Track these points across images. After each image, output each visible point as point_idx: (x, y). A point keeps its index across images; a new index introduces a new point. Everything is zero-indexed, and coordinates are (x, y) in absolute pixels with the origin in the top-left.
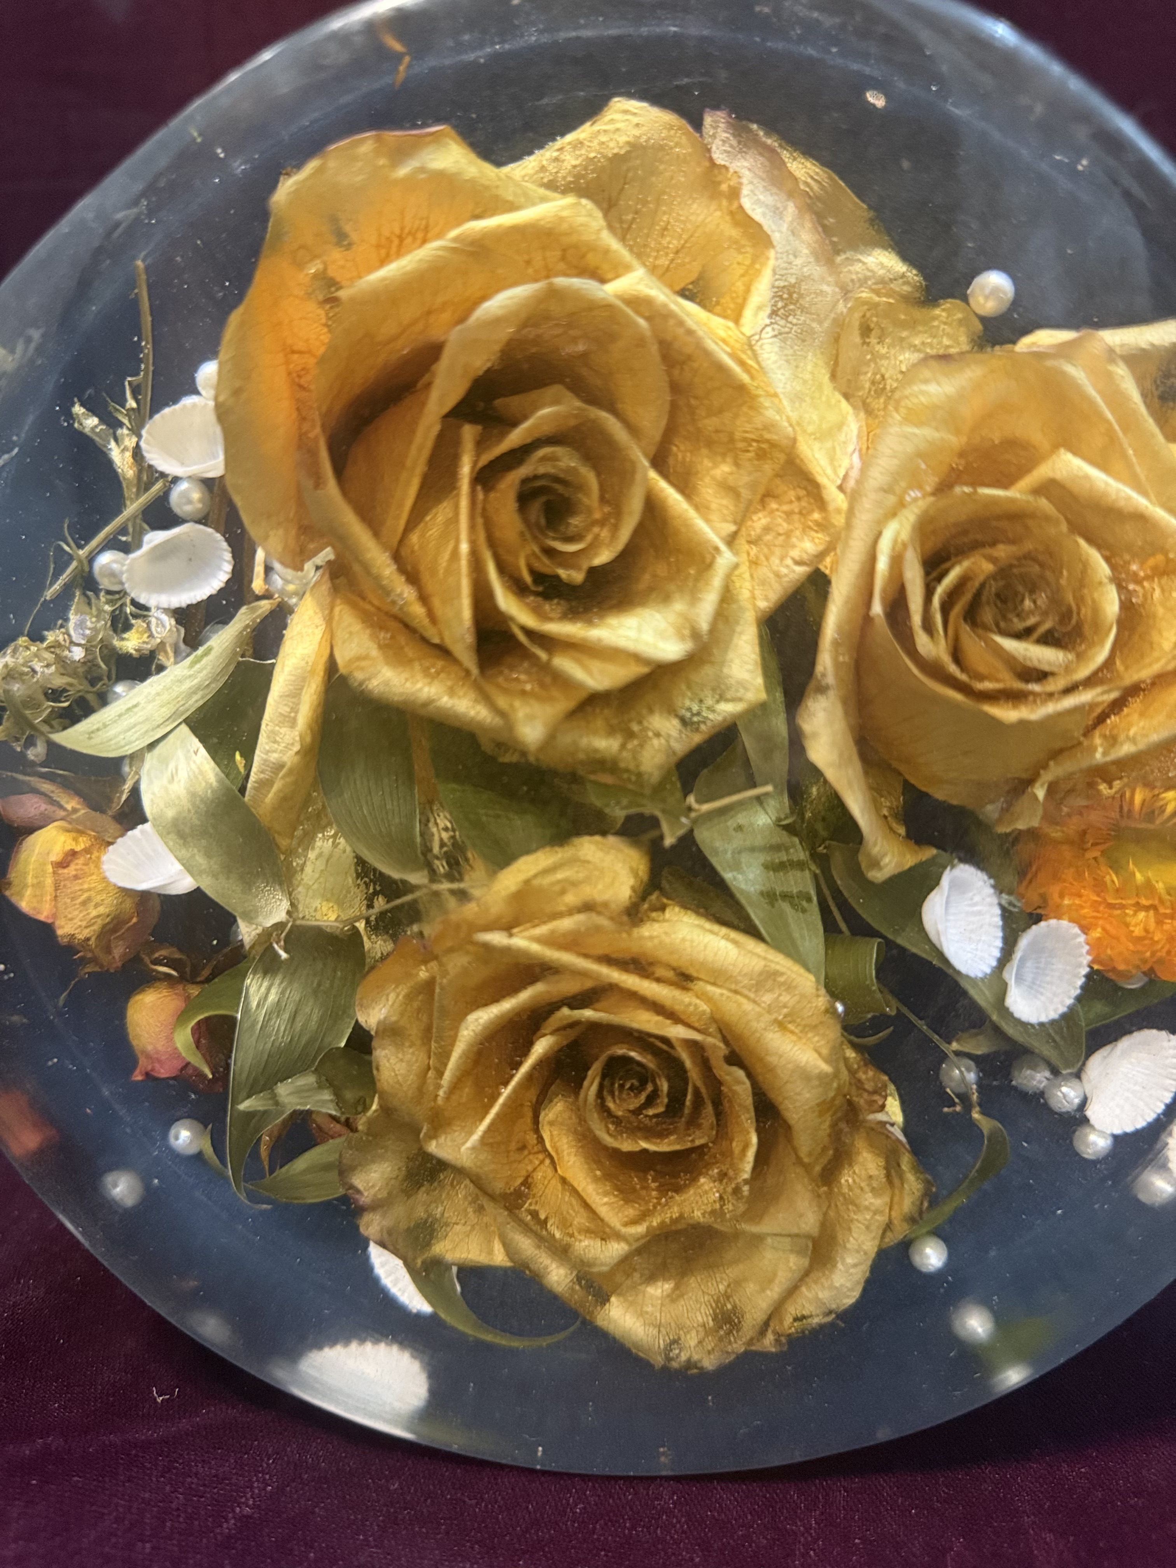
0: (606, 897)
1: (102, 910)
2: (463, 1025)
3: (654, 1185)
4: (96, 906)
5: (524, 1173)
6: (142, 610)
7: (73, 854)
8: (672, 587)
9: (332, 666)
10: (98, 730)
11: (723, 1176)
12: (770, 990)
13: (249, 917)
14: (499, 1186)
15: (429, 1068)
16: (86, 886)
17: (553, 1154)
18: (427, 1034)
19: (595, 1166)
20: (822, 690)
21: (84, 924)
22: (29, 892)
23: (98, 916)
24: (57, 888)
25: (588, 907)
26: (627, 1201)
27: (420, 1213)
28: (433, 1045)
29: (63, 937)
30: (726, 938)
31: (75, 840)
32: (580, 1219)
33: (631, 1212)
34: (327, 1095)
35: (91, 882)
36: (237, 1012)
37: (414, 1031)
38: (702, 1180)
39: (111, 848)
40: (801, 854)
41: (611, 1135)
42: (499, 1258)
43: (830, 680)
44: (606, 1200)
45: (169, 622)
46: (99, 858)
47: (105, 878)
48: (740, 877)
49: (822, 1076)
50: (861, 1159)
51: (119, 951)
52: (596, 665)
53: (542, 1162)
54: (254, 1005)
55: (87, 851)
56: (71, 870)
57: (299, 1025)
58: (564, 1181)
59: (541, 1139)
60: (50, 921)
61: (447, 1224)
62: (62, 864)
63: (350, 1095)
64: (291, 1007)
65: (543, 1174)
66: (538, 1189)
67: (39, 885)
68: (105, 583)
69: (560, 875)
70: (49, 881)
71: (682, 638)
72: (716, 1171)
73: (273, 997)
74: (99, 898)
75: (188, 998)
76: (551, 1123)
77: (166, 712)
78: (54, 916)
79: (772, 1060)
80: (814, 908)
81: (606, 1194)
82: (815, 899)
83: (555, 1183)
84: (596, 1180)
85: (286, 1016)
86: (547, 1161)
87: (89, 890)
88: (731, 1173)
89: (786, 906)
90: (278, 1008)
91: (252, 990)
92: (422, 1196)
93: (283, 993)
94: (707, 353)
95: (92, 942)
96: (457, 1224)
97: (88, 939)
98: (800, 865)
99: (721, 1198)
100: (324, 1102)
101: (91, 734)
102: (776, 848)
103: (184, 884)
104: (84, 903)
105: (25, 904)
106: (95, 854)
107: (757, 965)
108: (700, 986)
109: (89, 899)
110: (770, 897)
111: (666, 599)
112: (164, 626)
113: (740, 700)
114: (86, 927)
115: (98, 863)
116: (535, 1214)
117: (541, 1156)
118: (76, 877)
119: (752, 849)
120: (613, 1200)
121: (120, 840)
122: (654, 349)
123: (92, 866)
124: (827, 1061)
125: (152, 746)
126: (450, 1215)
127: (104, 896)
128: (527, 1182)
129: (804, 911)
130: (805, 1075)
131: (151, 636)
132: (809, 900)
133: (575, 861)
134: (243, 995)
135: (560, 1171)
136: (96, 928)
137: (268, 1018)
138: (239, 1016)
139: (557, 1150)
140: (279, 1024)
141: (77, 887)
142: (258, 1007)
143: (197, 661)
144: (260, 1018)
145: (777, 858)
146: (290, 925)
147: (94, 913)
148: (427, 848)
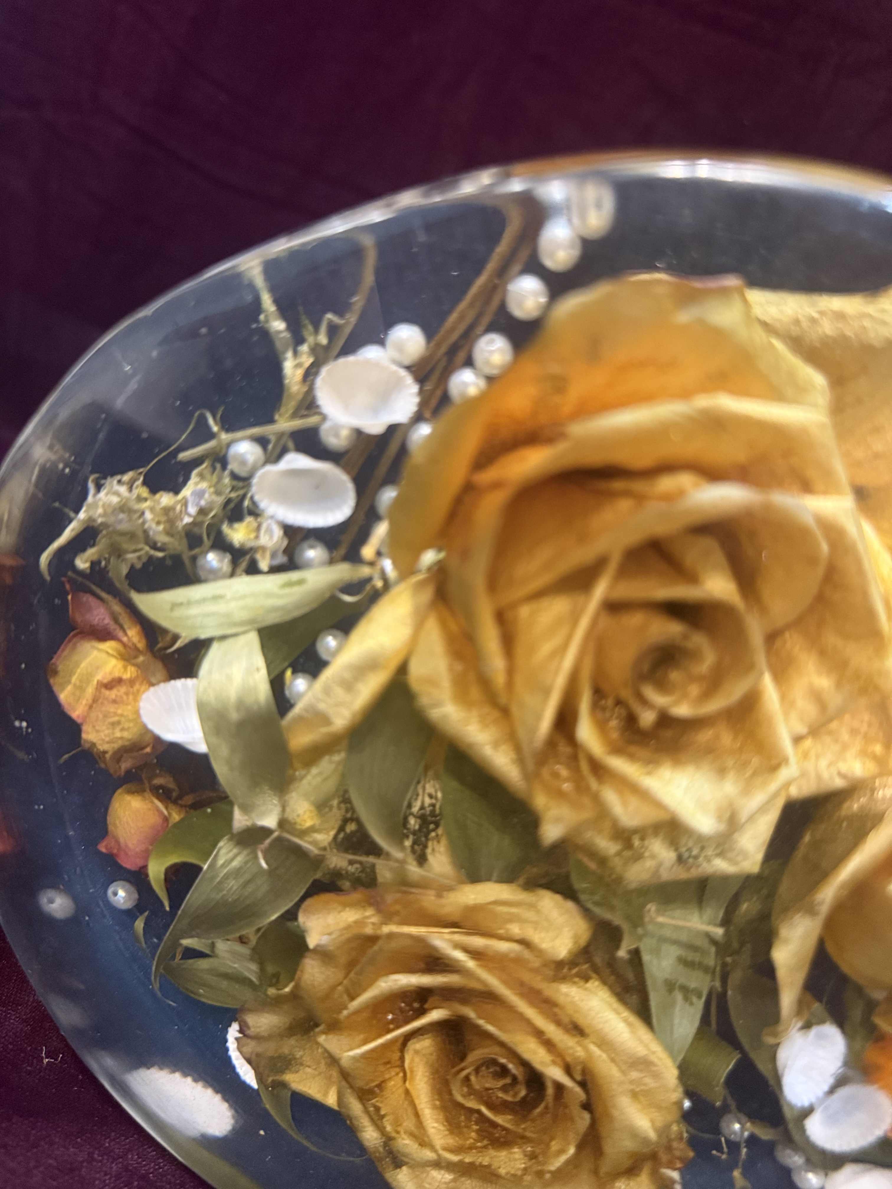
1: (126, 734)
2: (384, 979)
3: (475, 1127)
4: (122, 730)
5: (381, 1079)
6: (255, 512)
7: (119, 681)
8: (730, 762)
9: (403, 669)
10: (181, 604)
11: (533, 1156)
12: (641, 1071)
13: (246, 809)
14: (359, 1081)
15: (340, 984)
16: (119, 712)
17: (408, 1071)
19: (436, 1097)
20: (810, 912)
21: (107, 739)
22: (69, 688)
23: (121, 738)
24: (95, 700)
25: (524, 943)
26: (451, 1132)
27: (286, 1050)
28: (352, 975)
29: (86, 741)
30: (625, 1020)
31: (125, 667)
32: (409, 1123)
33: (451, 1141)
34: (254, 967)
35: (126, 710)
36: (205, 864)
37: (343, 960)
38: (516, 1150)
39: (152, 689)
40: (711, 961)
41: (462, 1093)
42: (331, 1100)
44: (436, 1125)
45: (278, 533)
46: (138, 691)
47: (137, 713)
48: (655, 962)
49: (646, 1141)
51: (125, 765)
52: (634, 802)
53: (397, 1074)
54: (220, 862)
55: (132, 682)
56: (112, 694)
57: (250, 889)
58: (407, 1092)
59: (402, 1059)
60: (79, 721)
61: (302, 1064)
62: (107, 685)
63: (269, 968)
64: (247, 876)
65: (394, 1084)
66: (386, 1093)
67: (81, 688)
68: (233, 466)
69: (513, 910)
70: (90, 690)
71: (719, 818)
72: (529, 1149)
74: (126, 725)
76: (417, 1052)
77: (244, 615)
78: (85, 718)
80: (700, 1004)
81: (437, 1121)
82: (703, 999)
83: (401, 1091)
84: (434, 1107)
85: (241, 881)
86: (401, 1075)
87: (122, 715)
88: (541, 1158)
89: (679, 996)
90: (237, 873)
91: (223, 851)
92: (292, 1041)
93: (246, 863)
95: (108, 755)
96: (309, 1067)
97: (105, 752)
98: (706, 969)
99: (525, 1169)
102: (694, 948)
103: (201, 747)
104: (113, 724)
105: (64, 696)
106: (137, 686)
108: (586, 1042)
109: (119, 723)
110: (670, 986)
112: (272, 535)
113: (736, 863)
114: (108, 742)
115: (136, 697)
116: (377, 1109)
117: (397, 1070)
118: (114, 702)
119: (676, 943)
120: (442, 1128)
121: (162, 685)
123: (131, 697)
125: (222, 638)
126: (307, 1060)
127: (131, 725)
128: (381, 1086)
129: (691, 1004)
130: (634, 1133)
131: (257, 537)
132: (699, 997)
134: (215, 853)
135: (407, 1084)
136: (116, 746)
137: (227, 877)
138: (205, 867)
139: (412, 1072)
140: (233, 884)
141: (112, 708)
142: (223, 866)
143: (290, 584)
144: (222, 875)
145: (691, 956)
146: (276, 834)
147: (118, 734)
148: (408, 806)
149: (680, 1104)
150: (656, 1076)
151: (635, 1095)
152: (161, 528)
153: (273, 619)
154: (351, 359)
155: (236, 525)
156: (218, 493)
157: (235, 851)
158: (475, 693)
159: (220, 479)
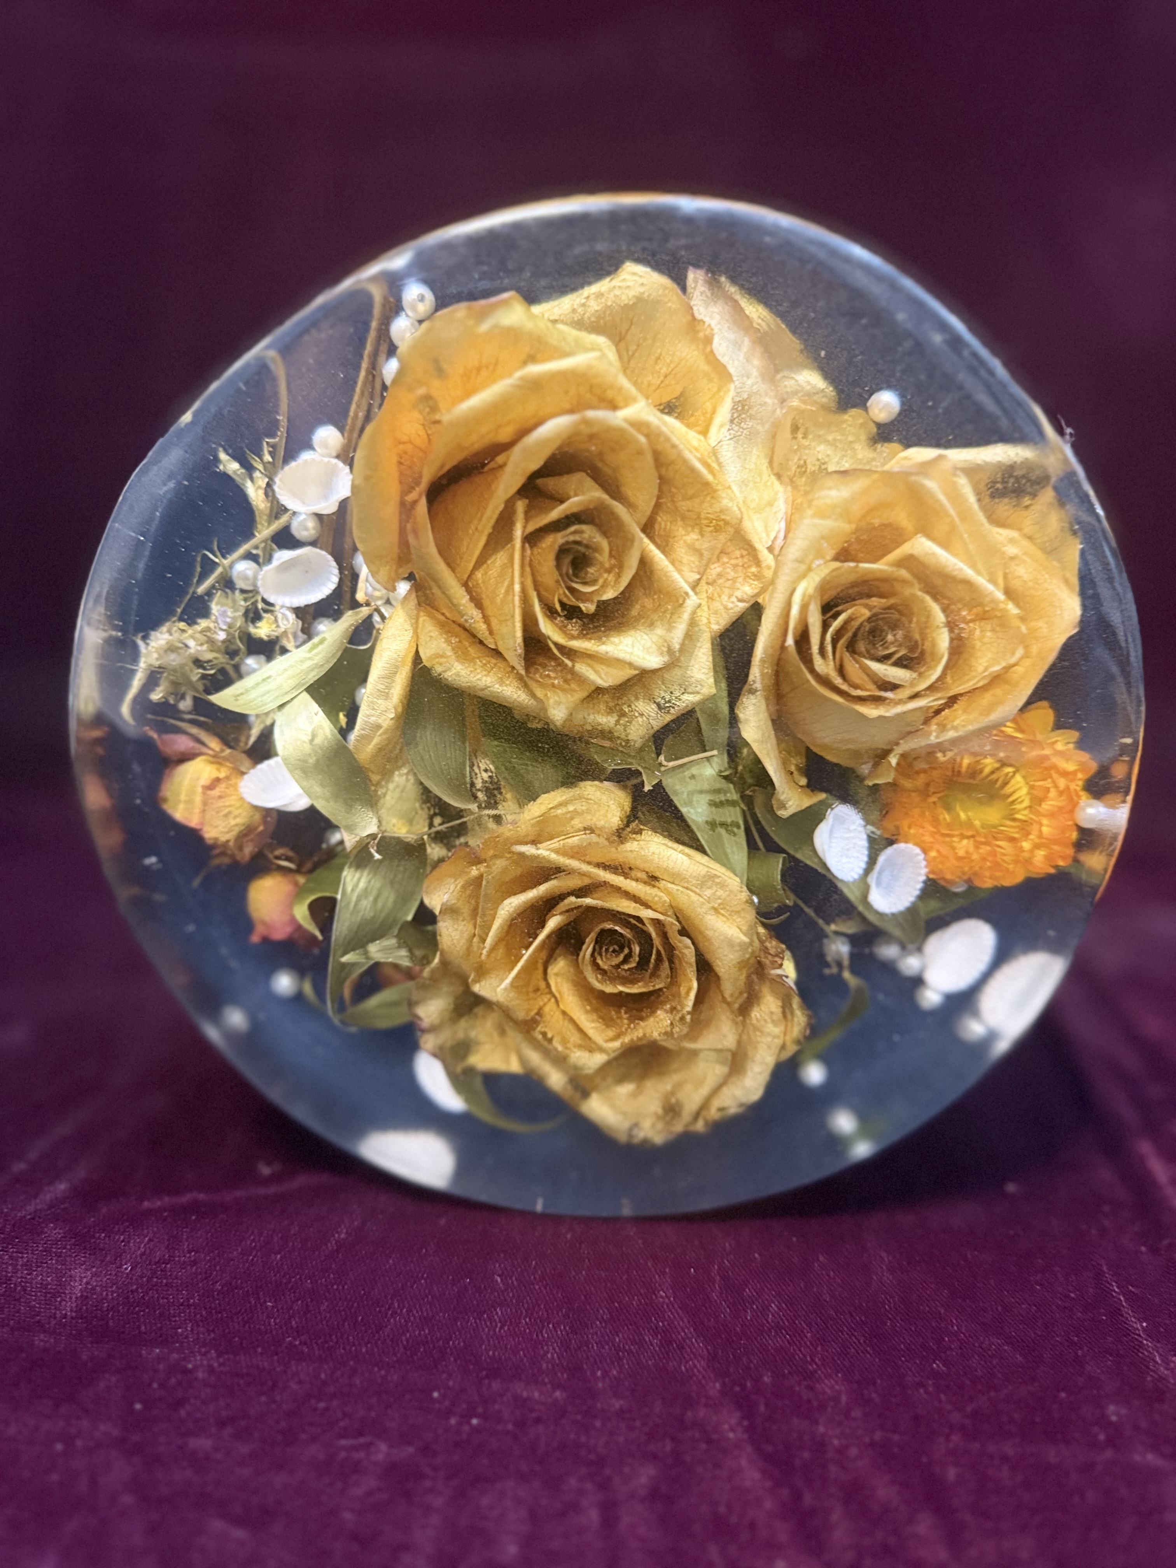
0: (601, 823)
1: (239, 820)
2: (501, 907)
3: (623, 1007)
4: (235, 817)
5: (537, 1007)
7: (218, 780)
8: (655, 617)
9: (417, 659)
10: (242, 694)
11: (673, 1009)
12: (710, 888)
13: (350, 829)
14: (521, 1015)
15: (475, 935)
16: (227, 804)
17: (557, 995)
18: (475, 912)
19: (585, 1003)
20: (752, 692)
21: (226, 830)
22: (181, 806)
23: (236, 825)
24: (205, 803)
25: (590, 830)
26: (608, 1026)
27: (461, 1035)
28: (479, 920)
29: (210, 839)
30: (682, 852)
31: (218, 770)
32: (575, 1038)
33: (611, 1033)
34: (404, 952)
35: (231, 801)
36: (337, 893)
37: (466, 910)
38: (659, 1012)
39: (246, 777)
40: (734, 796)
41: (599, 982)
42: (514, 1066)
43: (758, 685)
44: (593, 1025)
45: (291, 617)
46: (236, 784)
47: (242, 799)
48: (692, 811)
49: (742, 945)
50: (765, 1001)
51: (249, 850)
52: (602, 669)
53: (549, 1000)
54: (349, 889)
55: (227, 778)
56: (216, 792)
57: (380, 904)
58: (564, 1013)
59: (548, 986)
60: (198, 827)
61: (479, 1043)
62: (211, 787)
63: (419, 953)
64: (374, 893)
65: (550, 1008)
66: (547, 1018)
67: (190, 802)
68: (240, 584)
70: (198, 799)
71: (662, 654)
72: (668, 1006)
73: (362, 885)
74: (237, 812)
75: (296, 884)
76: (556, 975)
77: (292, 682)
78: (202, 824)
79: (709, 933)
80: (741, 832)
81: (593, 1021)
82: (742, 827)
83: (558, 1015)
84: (587, 1012)
85: (371, 898)
86: (553, 1000)
87: (230, 806)
88: (679, 1007)
89: (722, 831)
90: (366, 893)
91: (348, 879)
92: (463, 1023)
93: (370, 881)
94: (685, 461)
95: (231, 844)
97: (228, 841)
98: (733, 803)
99: (672, 1024)
100: (402, 957)
101: (237, 697)
102: (718, 791)
103: (300, 803)
104: (226, 816)
105: (178, 815)
106: (234, 780)
107: (703, 871)
108: (662, 884)
109: (230, 813)
110: (712, 825)
111: (652, 625)
112: (288, 620)
113: (698, 693)
114: (228, 832)
115: (235, 787)
116: (544, 1034)
117: (548, 996)
118: (220, 797)
119: (701, 792)
120: (598, 1025)
121: (252, 771)
122: (649, 457)
123: (232, 789)
124: (745, 934)
125: (282, 706)
126: (482, 1037)
127: (240, 811)
128: (539, 1013)
129: (735, 834)
130: (731, 944)
131: (278, 626)
132: (739, 827)
134: (342, 882)
135: (561, 1006)
136: (235, 833)
137: (359, 899)
138: (339, 897)
139: (560, 993)
140: (366, 904)
141: (220, 803)
142: (353, 890)
143: (314, 648)
144: (354, 899)
145: (718, 798)
146: (380, 836)
147: (233, 822)
148: (473, 784)
149: (750, 902)
151: (716, 911)
152: (205, 647)
153: (315, 676)
154: (293, 465)
155: (259, 625)
156: (236, 609)
157: (357, 875)
159: (234, 598)
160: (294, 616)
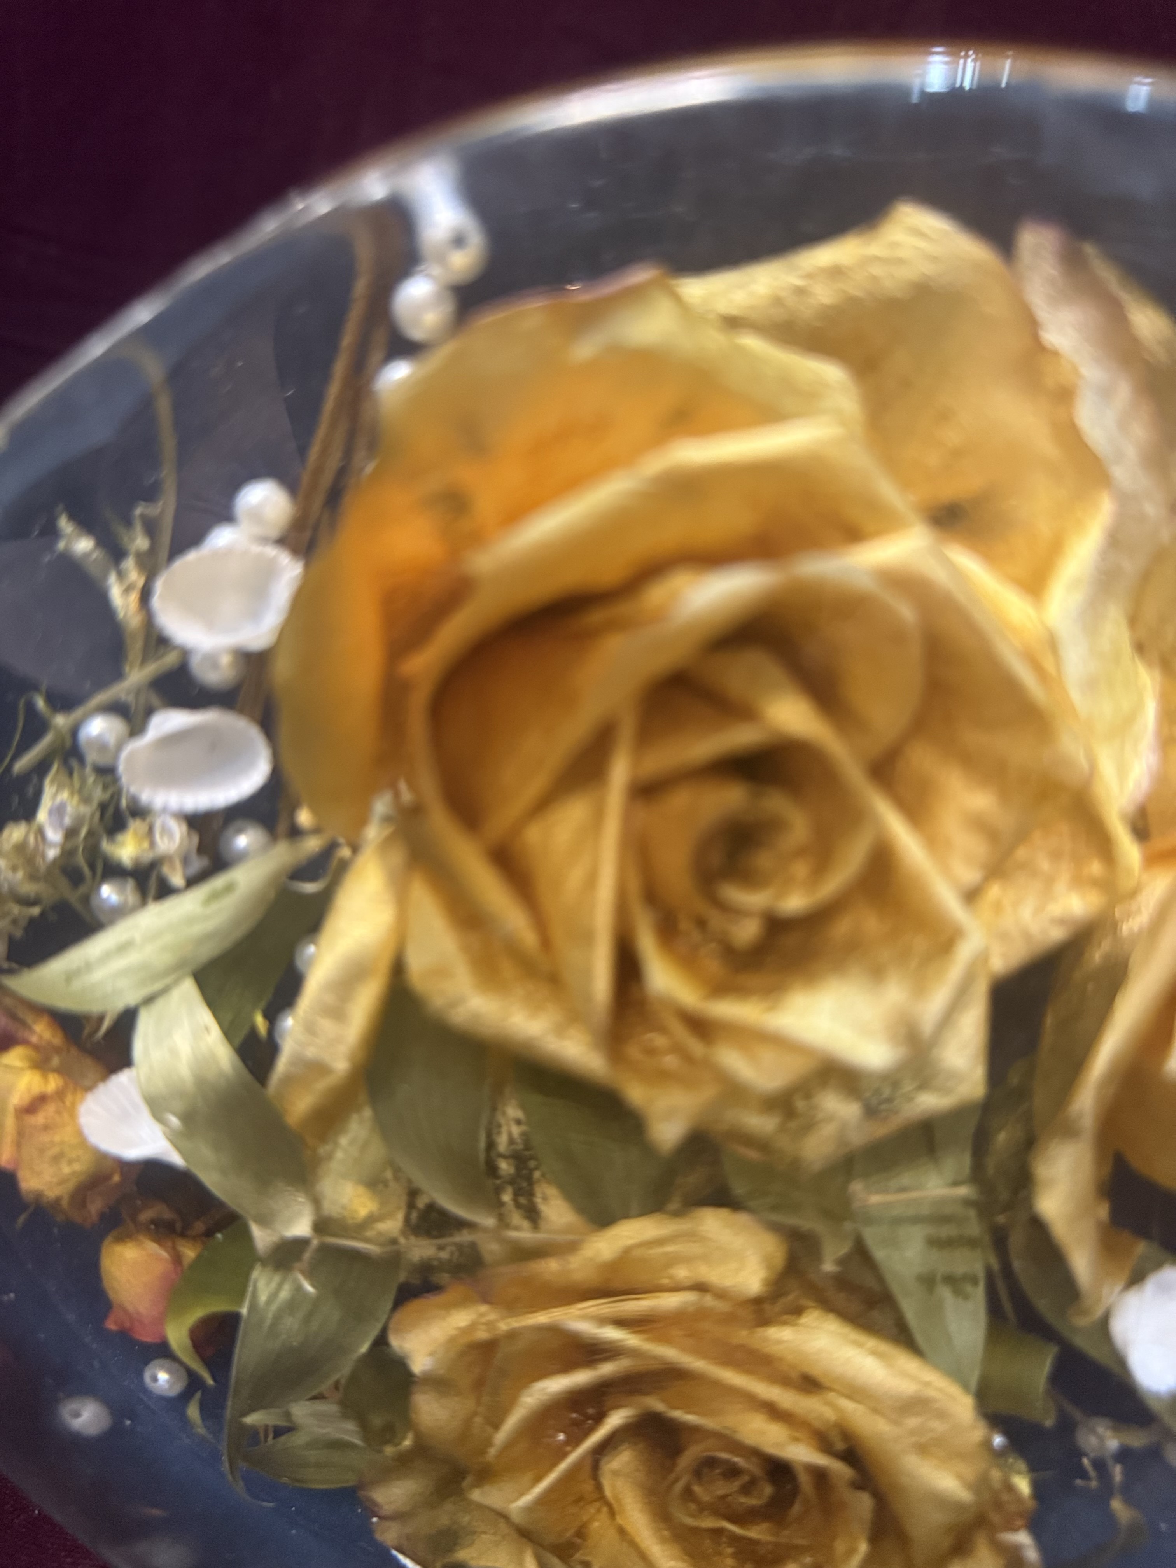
0: (727, 1282)
1: (77, 1167)
2: (526, 1392)
3: (730, 1550)
4: (70, 1162)
5: (577, 1524)
6: (139, 812)
7: (41, 1098)
9: (398, 969)
10: (79, 973)
12: (918, 1415)
13: (265, 1221)
15: (475, 1414)
16: (57, 1139)
17: (613, 1501)
18: (479, 1385)
21: (55, 1181)
23: (74, 1173)
24: (21, 1133)
25: (701, 1287)
27: (445, 1521)
28: (485, 1400)
31: (45, 1077)
35: (63, 1136)
36: (242, 1309)
37: (463, 1382)
39: (90, 1094)
40: (975, 1229)
41: (693, 1516)
45: (180, 830)
46: (74, 1105)
47: (79, 1133)
49: (960, 1503)
51: (95, 1207)
52: (768, 1055)
53: (599, 1510)
54: (263, 1298)
55: (60, 1095)
56: (39, 1119)
57: (314, 1326)
58: (622, 1531)
59: (599, 1487)
60: (10, 1167)
61: (475, 1533)
62: (31, 1108)
63: (377, 1420)
64: (307, 1304)
65: (599, 1525)
66: (593, 1539)
68: (92, 757)
69: (669, 1248)
70: (9, 1122)
71: (894, 1044)
73: (285, 1293)
74: (72, 1155)
75: (179, 1255)
76: (616, 1473)
78: (17, 1165)
79: (905, 1480)
83: (612, 1532)
84: (663, 1541)
85: (301, 1317)
86: (605, 1509)
87: (60, 1144)
89: (945, 1292)
90: (291, 1306)
91: (261, 1284)
92: (448, 1506)
95: (65, 1203)
96: (485, 1533)
97: (58, 1200)
98: (970, 1241)
101: (70, 977)
104: (55, 1159)
106: (69, 1099)
107: (908, 1388)
108: (830, 1395)
110: (929, 1281)
112: (172, 836)
113: (948, 1095)
114: (58, 1185)
115: (73, 1114)
117: (598, 1504)
118: (46, 1128)
119: (917, 1221)
121: (100, 1086)
123: (66, 1115)
124: (969, 1487)
125: (149, 1000)
126: (476, 1527)
127: (79, 1152)
128: (581, 1533)
129: (968, 1297)
130: (941, 1501)
131: (152, 844)
132: (975, 1283)
133: (691, 1236)
134: (250, 1289)
135: (619, 1520)
136: (71, 1185)
137: (278, 1318)
138: (244, 1311)
139: (618, 1500)
140: (291, 1323)
141: (45, 1138)
142: (269, 1302)
143: (214, 896)
144: (270, 1315)
145: (944, 1231)
146: (315, 1242)
147: (66, 1170)
148: (491, 1145)
149: (987, 1444)
150: (942, 1415)
151: (922, 1450)
152: (20, 875)
153: (207, 952)
154: (192, 556)
155: (120, 837)
156: (86, 800)
157: (277, 1278)
158: (508, 969)
159: (83, 780)
160: (184, 827)
